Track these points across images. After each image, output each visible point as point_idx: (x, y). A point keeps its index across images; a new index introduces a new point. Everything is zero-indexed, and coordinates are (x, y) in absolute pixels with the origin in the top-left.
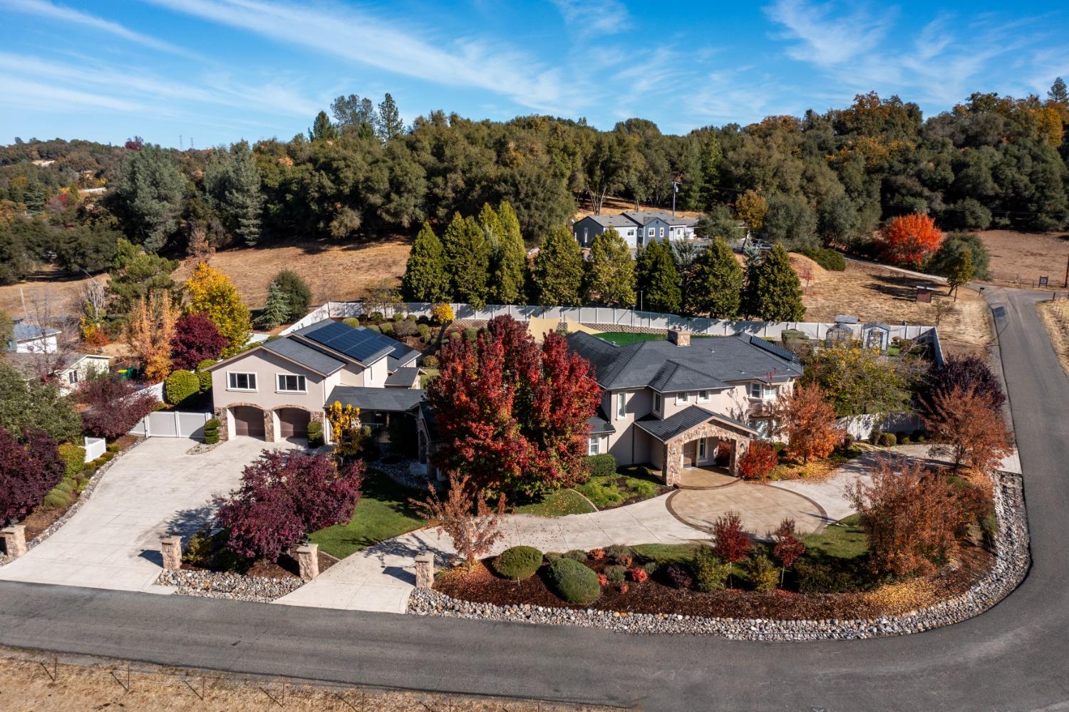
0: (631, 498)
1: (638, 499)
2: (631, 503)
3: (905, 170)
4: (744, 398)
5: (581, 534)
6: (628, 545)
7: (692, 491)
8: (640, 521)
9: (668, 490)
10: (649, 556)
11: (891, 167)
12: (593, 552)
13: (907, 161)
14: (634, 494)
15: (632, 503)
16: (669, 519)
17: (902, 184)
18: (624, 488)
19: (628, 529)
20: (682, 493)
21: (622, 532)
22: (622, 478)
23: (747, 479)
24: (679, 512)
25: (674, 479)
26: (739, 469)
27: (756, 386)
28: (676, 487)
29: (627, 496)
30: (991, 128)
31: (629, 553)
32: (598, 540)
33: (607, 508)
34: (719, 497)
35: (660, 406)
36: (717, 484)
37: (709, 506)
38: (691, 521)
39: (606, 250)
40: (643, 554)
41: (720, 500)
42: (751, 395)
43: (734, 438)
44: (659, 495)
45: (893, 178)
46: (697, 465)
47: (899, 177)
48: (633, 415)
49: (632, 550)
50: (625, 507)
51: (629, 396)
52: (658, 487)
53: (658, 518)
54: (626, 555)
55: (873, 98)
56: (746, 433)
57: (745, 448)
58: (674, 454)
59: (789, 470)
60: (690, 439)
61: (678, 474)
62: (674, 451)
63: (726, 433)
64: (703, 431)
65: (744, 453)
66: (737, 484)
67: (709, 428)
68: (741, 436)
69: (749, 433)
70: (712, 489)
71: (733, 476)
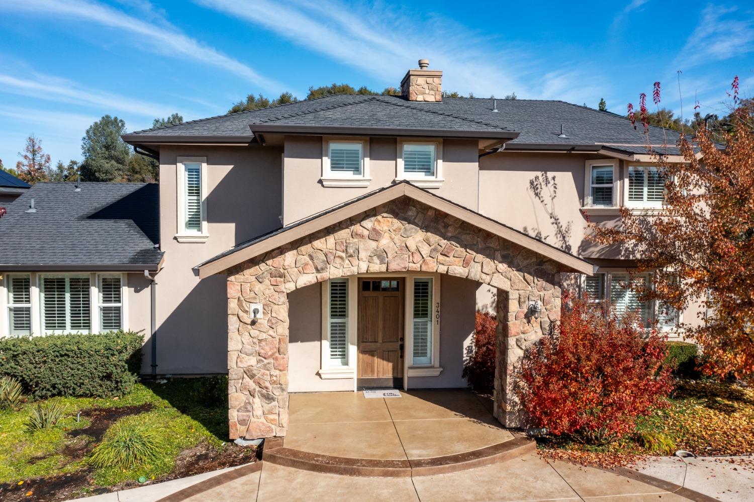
25: (258, 422)
27: (602, 176)
42: (589, 200)
46: (405, 382)
51: (213, 175)
56: (547, 267)
57: (546, 326)
58: (253, 323)
59: (717, 419)
60: (318, 271)
61: (275, 403)
62: (256, 312)
63: (466, 263)
64: (373, 244)
65: (541, 342)
66: (503, 459)
67: (397, 238)
68: (527, 276)
69: (559, 272)
70: (386, 474)
71: (503, 427)
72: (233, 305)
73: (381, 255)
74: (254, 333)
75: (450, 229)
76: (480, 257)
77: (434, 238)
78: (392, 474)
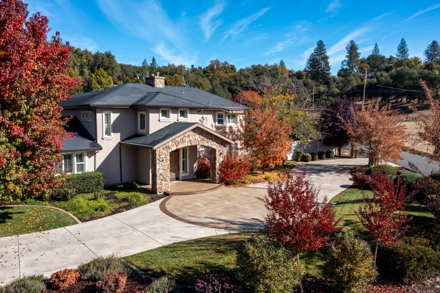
0: (120, 208)
1: (128, 208)
2: (120, 212)
3: (236, 84)
4: (212, 125)
5: (48, 253)
6: (119, 256)
7: (184, 196)
8: (133, 227)
9: (160, 198)
10: (153, 267)
11: (230, 83)
12: (57, 276)
13: (236, 80)
14: (124, 204)
15: (123, 211)
16: (167, 221)
17: (235, 89)
18: (113, 200)
19: (118, 237)
20: (173, 199)
21: (110, 241)
22: (111, 193)
23: (227, 184)
24: (177, 213)
25: (163, 187)
26: (220, 176)
27: (220, 116)
28: (166, 194)
29: (117, 206)
30: (264, 72)
31: (121, 269)
32: (75, 257)
33: (92, 219)
34: (211, 198)
35: (145, 123)
36: (204, 189)
37: (205, 205)
38: (193, 219)
39: (98, 82)
40: (143, 266)
41: (213, 200)
42: (217, 123)
43: (214, 147)
44: (150, 202)
45: (232, 87)
46: (181, 178)
47: (234, 86)
48: (118, 135)
49: (126, 262)
50: (113, 216)
51: (114, 116)
52: (149, 197)
53: (155, 221)
54: (116, 272)
55: (217, 62)
56: (224, 143)
57: (224, 157)
58: (162, 161)
59: (256, 177)
60: (177, 146)
61: (167, 182)
62: (163, 158)
63: (207, 143)
64: (188, 139)
65: (223, 161)
66: (221, 188)
67: (193, 137)
68: (220, 145)
69: (226, 143)
70: (201, 193)
71: (215, 183)
72: (157, 157)
73: (190, 141)
74: (162, 164)
75: (204, 134)
76: (210, 141)
77: (201, 137)
78: (202, 193)
